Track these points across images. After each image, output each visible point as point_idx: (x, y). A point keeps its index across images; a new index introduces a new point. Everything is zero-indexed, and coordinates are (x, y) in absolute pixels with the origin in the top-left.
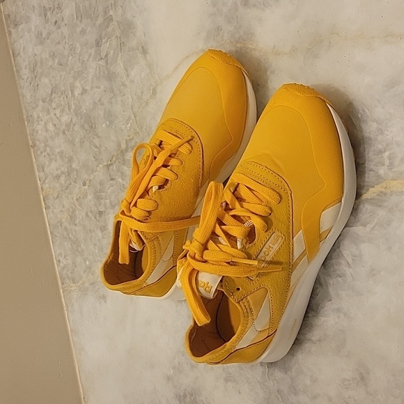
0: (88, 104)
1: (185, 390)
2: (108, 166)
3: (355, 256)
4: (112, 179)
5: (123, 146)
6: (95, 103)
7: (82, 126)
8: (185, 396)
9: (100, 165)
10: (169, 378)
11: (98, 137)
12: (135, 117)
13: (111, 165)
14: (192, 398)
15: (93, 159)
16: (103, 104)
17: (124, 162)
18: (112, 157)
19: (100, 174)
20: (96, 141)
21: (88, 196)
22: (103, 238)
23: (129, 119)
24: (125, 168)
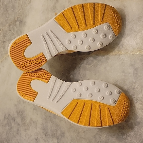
0: (7, 1)
1: (20, 110)
2: (10, 25)
3: (84, 75)
4: (10, 30)
5: (16, 19)
6: (10, 1)
7: (3, 9)
8: (19, 112)
9: (7, 25)
10: (15, 105)
11: (8, 14)
12: (22, 9)
13: (11, 25)
14: (22, 113)
15: (5, 22)
16: (12, 2)
17: (15, 25)
18: (12, 22)
19: (6, 28)
20: (7, 15)
21: (1, 35)
22: (3, 51)
23: (20, 9)
24: (15, 27)
